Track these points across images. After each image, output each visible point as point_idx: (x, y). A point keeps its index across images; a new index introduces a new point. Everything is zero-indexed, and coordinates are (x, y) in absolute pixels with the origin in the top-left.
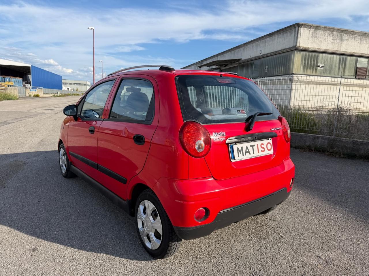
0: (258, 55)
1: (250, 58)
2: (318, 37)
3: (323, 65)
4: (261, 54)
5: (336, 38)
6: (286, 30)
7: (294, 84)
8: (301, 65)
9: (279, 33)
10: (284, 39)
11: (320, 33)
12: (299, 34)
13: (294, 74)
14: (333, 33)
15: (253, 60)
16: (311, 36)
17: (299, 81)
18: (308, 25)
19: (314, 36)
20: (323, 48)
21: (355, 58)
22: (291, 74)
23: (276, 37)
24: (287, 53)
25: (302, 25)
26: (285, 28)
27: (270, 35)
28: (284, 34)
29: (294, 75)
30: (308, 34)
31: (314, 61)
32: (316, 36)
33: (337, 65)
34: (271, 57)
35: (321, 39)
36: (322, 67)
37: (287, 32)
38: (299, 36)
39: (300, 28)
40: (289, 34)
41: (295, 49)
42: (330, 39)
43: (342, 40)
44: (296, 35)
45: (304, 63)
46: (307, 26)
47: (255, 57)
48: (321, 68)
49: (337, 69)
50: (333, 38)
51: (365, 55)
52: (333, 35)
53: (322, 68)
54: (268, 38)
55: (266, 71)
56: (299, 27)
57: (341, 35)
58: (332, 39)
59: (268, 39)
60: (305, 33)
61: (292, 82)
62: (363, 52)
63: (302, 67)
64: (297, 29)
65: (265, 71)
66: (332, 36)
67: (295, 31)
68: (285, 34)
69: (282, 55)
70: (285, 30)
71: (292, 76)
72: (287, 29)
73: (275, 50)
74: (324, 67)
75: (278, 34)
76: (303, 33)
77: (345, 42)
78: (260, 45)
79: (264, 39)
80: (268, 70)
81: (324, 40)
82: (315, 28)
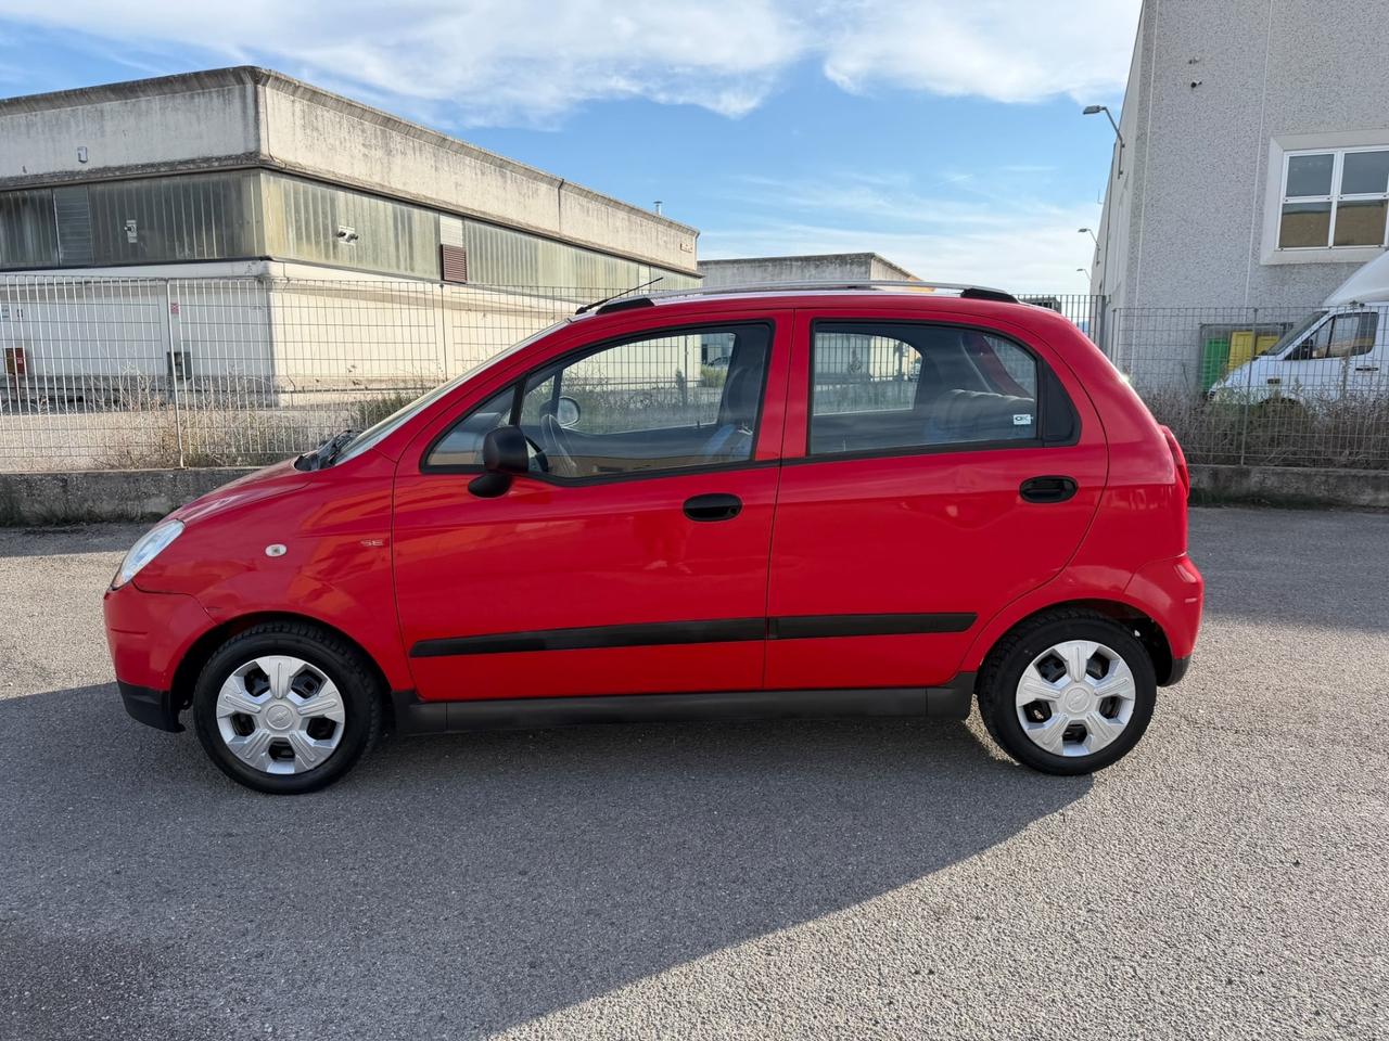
0: (69, 169)
1: (20, 173)
2: (321, 128)
3: (353, 232)
4: (85, 168)
5: (373, 141)
6: (200, 85)
7: (276, 298)
8: (287, 228)
9: (166, 89)
10: (198, 118)
11: (327, 116)
12: (261, 110)
13: (269, 259)
14: (362, 124)
15: (45, 187)
16: (299, 122)
17: (291, 286)
18: (288, 82)
19: (309, 125)
20: (342, 172)
21: (431, 214)
22: (262, 259)
23: (153, 103)
24: (224, 177)
25: (269, 77)
26: (197, 75)
27: (125, 91)
28: (192, 97)
29: (271, 264)
30: (290, 114)
31: (324, 213)
32: (315, 124)
33: (391, 234)
34: (145, 183)
35: (331, 141)
36: (353, 237)
37: (203, 93)
38: (262, 116)
39: (259, 86)
40: (215, 100)
41: (255, 164)
42: (356, 144)
43: (389, 153)
44: (251, 112)
45: (296, 221)
46: (283, 83)
47: (54, 175)
48: (348, 241)
49: (392, 248)
50: (364, 140)
51: (451, 208)
52: (363, 131)
53: (352, 243)
54: (110, 100)
55: (132, 241)
56: (257, 82)
57: (383, 132)
58: (363, 145)
59: (112, 106)
60: (279, 109)
61: (269, 289)
62: (447, 199)
63: (292, 234)
64: (250, 86)
65: (125, 238)
66: (360, 133)
67: (243, 97)
68: (196, 100)
69: (202, 179)
70: (195, 82)
71: (266, 267)
72: (206, 80)
73: (159, 157)
74: (356, 238)
75: (165, 94)
76: (274, 109)
77: (398, 160)
78: (73, 124)
79: (90, 102)
80: (140, 237)
81: (341, 143)
82: (308, 96)
